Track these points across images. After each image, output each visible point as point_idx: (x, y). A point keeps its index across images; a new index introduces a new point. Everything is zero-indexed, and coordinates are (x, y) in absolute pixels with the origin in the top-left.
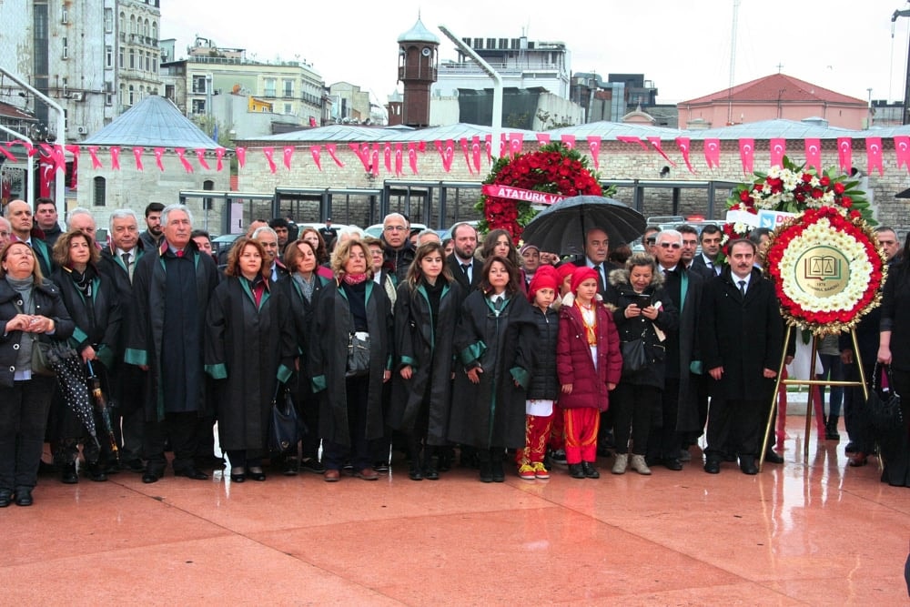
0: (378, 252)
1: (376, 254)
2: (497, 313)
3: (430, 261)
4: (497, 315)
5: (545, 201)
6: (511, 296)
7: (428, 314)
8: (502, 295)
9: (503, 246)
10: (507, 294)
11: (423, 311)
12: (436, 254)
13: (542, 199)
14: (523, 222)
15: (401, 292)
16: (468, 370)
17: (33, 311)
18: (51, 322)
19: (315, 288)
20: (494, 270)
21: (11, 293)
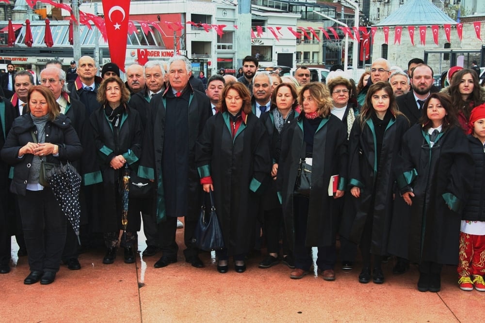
0: (344, 91)
1: (342, 93)
2: (432, 144)
3: (377, 97)
4: (432, 146)
6: (446, 129)
7: (374, 144)
8: (439, 129)
9: (467, 83)
10: (443, 127)
11: (369, 140)
12: (382, 92)
15: (356, 124)
16: (402, 194)
17: (44, 138)
18: (56, 148)
19: (287, 121)
20: (431, 106)
21: (28, 125)
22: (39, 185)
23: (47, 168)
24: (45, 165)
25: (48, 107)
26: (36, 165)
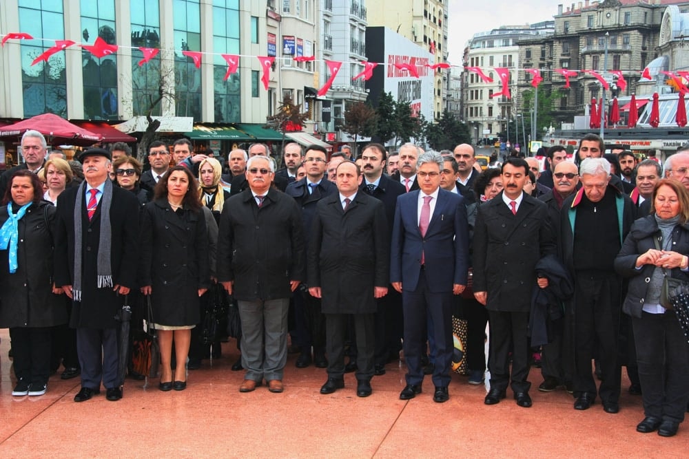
17: (670, 247)
18: (685, 259)
21: (650, 229)
22: (659, 307)
23: (671, 285)
24: (669, 281)
25: (679, 206)
26: (657, 279)
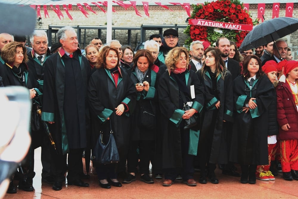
4: (251, 89)
5: (222, 27)
13: (221, 25)
14: (211, 39)
19: (146, 76)
20: (251, 63)
